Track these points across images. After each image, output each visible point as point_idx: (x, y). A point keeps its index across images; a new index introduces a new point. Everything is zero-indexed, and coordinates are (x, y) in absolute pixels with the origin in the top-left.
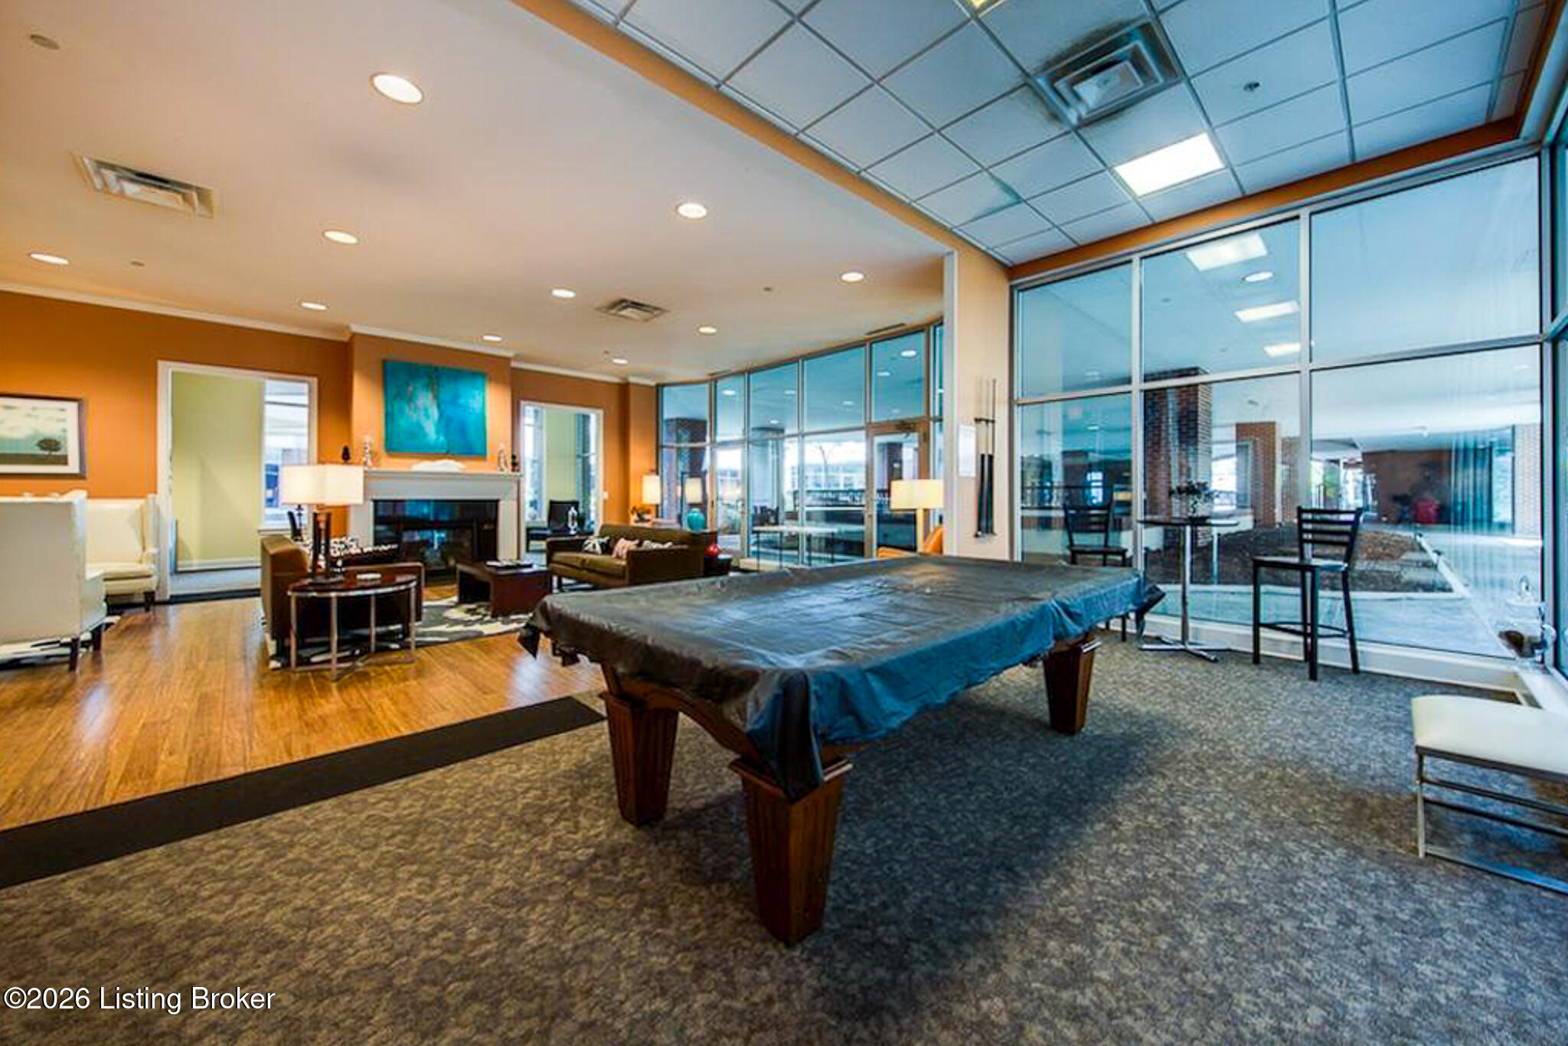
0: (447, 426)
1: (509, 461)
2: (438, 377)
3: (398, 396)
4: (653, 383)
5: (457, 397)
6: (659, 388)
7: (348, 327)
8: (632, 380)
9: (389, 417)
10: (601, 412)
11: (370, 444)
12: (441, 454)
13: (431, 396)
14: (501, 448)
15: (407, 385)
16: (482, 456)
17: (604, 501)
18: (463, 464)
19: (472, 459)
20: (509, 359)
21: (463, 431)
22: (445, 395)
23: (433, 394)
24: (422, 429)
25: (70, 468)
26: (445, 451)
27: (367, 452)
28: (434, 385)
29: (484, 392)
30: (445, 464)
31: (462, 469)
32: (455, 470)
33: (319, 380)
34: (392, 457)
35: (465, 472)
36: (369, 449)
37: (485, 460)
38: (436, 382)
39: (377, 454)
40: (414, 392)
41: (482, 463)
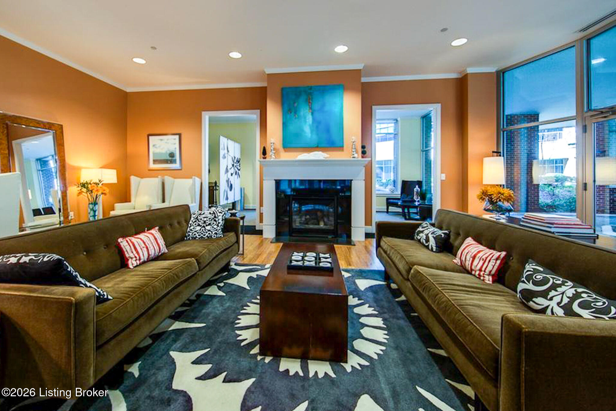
0: (317, 127)
1: (360, 150)
2: (310, 94)
3: (290, 111)
4: (492, 69)
5: (323, 105)
6: (500, 75)
7: (264, 72)
8: (470, 70)
9: (284, 125)
10: (438, 106)
11: (274, 143)
12: (315, 147)
13: (308, 108)
14: (353, 141)
15: (295, 103)
16: (341, 148)
17: (442, 181)
18: (328, 154)
19: (333, 151)
20: (360, 70)
21: (328, 130)
22: (316, 105)
23: (309, 106)
24: (303, 131)
25: (177, 166)
26: (316, 145)
27: (272, 149)
28: (309, 99)
29: (342, 98)
30: (315, 154)
31: (326, 158)
32: (322, 158)
33: (260, 111)
34: (285, 151)
35: (327, 159)
36: (273, 147)
37: (343, 150)
38: (311, 97)
39: (278, 150)
40: (298, 106)
41: (341, 153)
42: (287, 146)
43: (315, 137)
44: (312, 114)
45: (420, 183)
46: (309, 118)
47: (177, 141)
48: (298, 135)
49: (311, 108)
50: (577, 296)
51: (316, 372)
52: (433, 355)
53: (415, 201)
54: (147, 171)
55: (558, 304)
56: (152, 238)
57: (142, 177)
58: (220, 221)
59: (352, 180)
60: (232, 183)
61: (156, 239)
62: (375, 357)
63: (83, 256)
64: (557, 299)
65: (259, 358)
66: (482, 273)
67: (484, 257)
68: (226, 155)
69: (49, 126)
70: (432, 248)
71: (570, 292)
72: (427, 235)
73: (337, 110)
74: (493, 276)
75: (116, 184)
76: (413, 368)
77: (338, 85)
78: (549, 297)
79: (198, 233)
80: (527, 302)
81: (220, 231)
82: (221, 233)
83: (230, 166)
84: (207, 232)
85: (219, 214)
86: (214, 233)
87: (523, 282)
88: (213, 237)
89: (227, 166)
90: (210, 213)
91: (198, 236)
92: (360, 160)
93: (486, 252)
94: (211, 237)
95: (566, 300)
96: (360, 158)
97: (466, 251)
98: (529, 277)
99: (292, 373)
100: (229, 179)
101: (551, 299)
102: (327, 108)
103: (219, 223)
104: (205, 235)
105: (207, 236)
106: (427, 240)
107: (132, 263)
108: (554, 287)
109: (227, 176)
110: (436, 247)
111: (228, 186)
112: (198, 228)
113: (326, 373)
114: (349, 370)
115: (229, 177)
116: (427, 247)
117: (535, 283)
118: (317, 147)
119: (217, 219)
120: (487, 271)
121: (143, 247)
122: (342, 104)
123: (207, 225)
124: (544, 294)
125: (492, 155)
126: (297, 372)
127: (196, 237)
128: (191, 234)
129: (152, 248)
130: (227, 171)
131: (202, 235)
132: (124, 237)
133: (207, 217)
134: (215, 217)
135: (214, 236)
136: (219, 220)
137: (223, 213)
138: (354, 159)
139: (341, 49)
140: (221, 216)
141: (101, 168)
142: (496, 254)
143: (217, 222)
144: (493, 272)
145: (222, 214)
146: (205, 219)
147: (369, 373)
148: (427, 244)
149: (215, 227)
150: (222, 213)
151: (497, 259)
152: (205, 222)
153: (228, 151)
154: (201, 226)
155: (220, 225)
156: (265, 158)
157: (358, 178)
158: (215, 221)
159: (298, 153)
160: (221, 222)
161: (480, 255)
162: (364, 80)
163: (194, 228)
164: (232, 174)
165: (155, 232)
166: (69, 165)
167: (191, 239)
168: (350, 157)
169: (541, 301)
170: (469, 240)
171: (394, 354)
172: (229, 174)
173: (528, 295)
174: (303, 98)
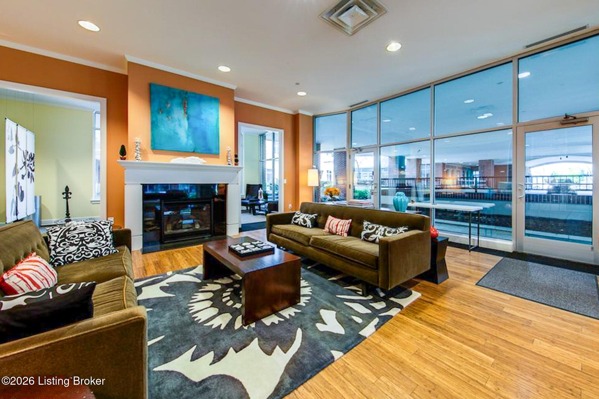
0: (194, 133)
1: (234, 158)
2: (187, 99)
3: (161, 110)
4: (311, 114)
5: (200, 113)
6: (315, 117)
7: (124, 58)
8: (301, 112)
9: (154, 125)
10: (282, 131)
11: (140, 143)
12: (192, 152)
13: (183, 112)
14: (229, 150)
15: (167, 103)
16: (216, 155)
17: (285, 184)
18: (204, 160)
19: (210, 157)
20: (233, 90)
21: (204, 137)
22: (192, 111)
23: (185, 110)
24: (176, 134)
26: (193, 151)
27: (137, 149)
29: (218, 111)
30: (192, 159)
31: (204, 163)
32: (199, 163)
33: (107, 101)
34: (155, 153)
35: (204, 165)
36: (139, 147)
37: (218, 157)
38: (186, 102)
40: (170, 107)
41: (217, 159)
42: (156, 148)
43: (191, 142)
44: (188, 119)
45: (260, 186)
46: (184, 123)
48: (173, 137)
49: (186, 113)
50: (385, 230)
51: (289, 315)
52: (331, 281)
53: (259, 200)
55: (380, 235)
58: (108, 234)
59: (227, 184)
60: (23, 189)
62: (310, 293)
64: (379, 233)
65: (246, 328)
66: (342, 233)
67: (342, 224)
68: (15, 148)
70: (309, 226)
71: (383, 229)
72: (303, 219)
74: (347, 233)
76: (329, 290)
78: (376, 233)
79: (74, 255)
80: (367, 238)
81: (111, 246)
82: (113, 248)
83: (20, 165)
84: (91, 251)
85: (103, 227)
86: (103, 249)
87: (365, 230)
88: (103, 254)
89: (16, 165)
90: (88, 227)
91: (75, 258)
93: (342, 222)
94: (101, 255)
95: (382, 233)
96: (234, 166)
97: (332, 223)
98: (367, 228)
99: (277, 323)
100: (19, 184)
101: (377, 234)
102: (203, 116)
103: (107, 237)
104: (89, 254)
105: (94, 256)
106: (305, 222)
108: (377, 229)
110: (312, 225)
111: (18, 193)
112: (73, 249)
113: (295, 312)
114: (304, 305)
115: (18, 180)
116: (306, 226)
117: (370, 229)
118: (194, 152)
119: (103, 233)
120: (345, 231)
121: (43, 280)
122: (218, 115)
123: (88, 243)
124: (374, 233)
126: (279, 321)
127: (73, 260)
128: (61, 258)
129: (50, 279)
130: (16, 172)
131: (83, 256)
133: (85, 233)
134: (98, 230)
135: (105, 254)
136: (105, 234)
137: (109, 225)
138: (229, 166)
139: (224, 69)
140: (108, 229)
142: (348, 221)
143: (104, 236)
144: (347, 231)
145: (108, 227)
146: (82, 235)
147: (314, 301)
148: (305, 224)
149: (103, 242)
150: (107, 225)
151: (348, 223)
152: (82, 239)
153: (17, 142)
154: (76, 245)
155: (108, 239)
156: (125, 159)
157: (233, 182)
158: (99, 235)
159: (172, 157)
160: (110, 236)
161: (340, 223)
162: (236, 99)
163: (64, 250)
164: (23, 177)
167: (62, 264)
168: (225, 164)
169: (374, 236)
170: (330, 218)
171: (317, 288)
172: (19, 176)
173: (367, 235)
174: (177, 101)
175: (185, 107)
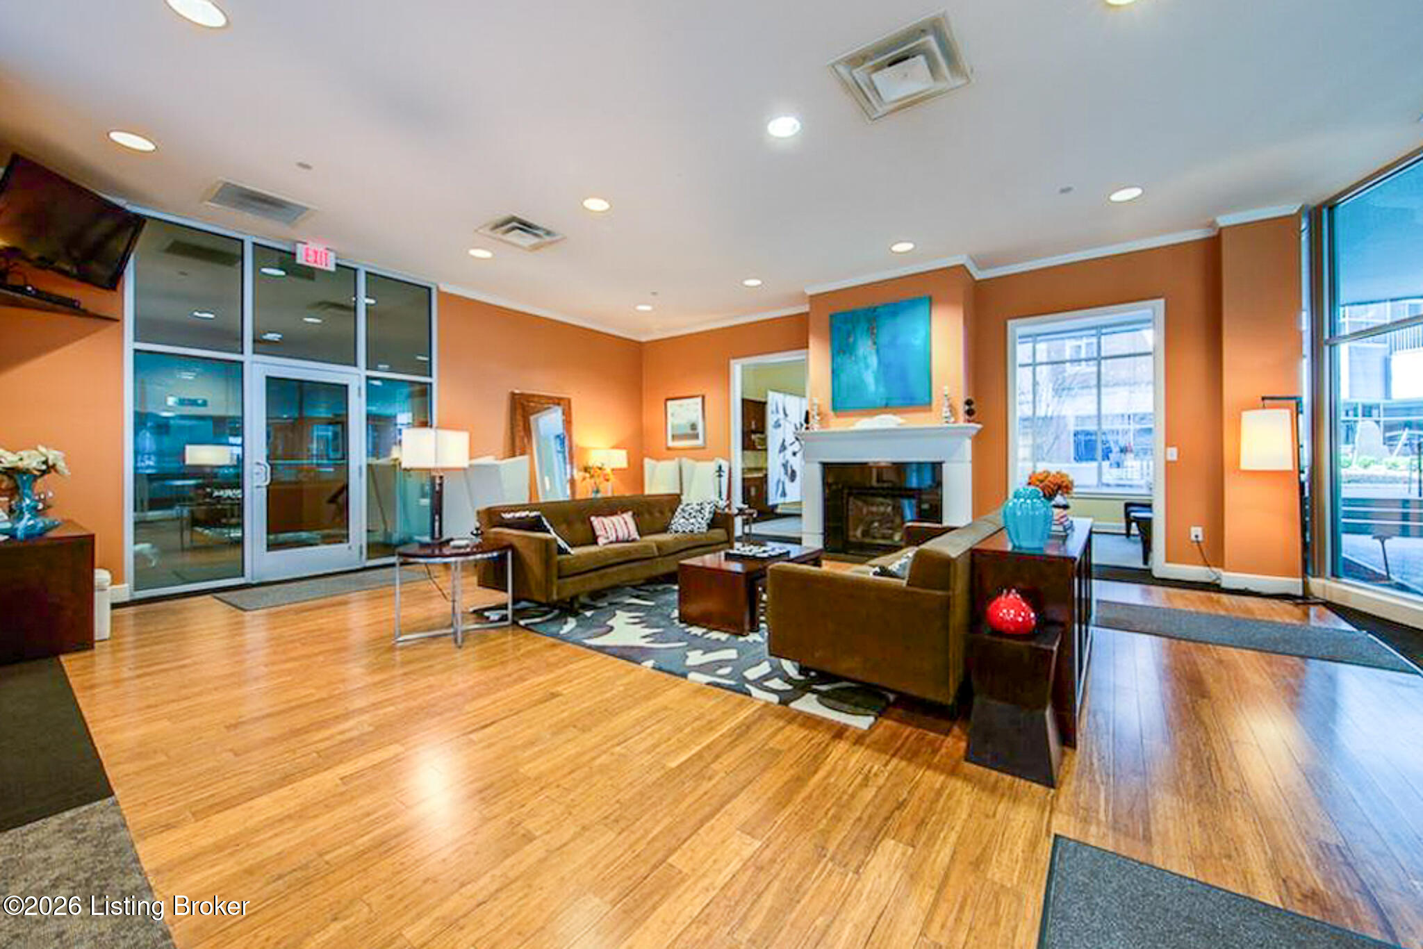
0: (885, 373)
1: (961, 408)
2: (875, 319)
3: (843, 349)
5: (896, 336)
8: (1224, 221)
11: (820, 405)
12: (880, 408)
13: (870, 343)
14: (946, 393)
15: (849, 336)
16: (927, 406)
17: (1168, 464)
18: (904, 418)
19: (914, 411)
20: (961, 266)
21: (903, 377)
22: (884, 338)
23: (873, 338)
24: (862, 381)
25: (699, 442)
26: (884, 404)
28: (873, 328)
29: (930, 319)
30: (882, 420)
31: (900, 424)
32: (892, 426)
34: (838, 417)
35: (902, 427)
36: (819, 410)
37: (930, 410)
38: (875, 324)
39: (826, 415)
40: (855, 342)
41: (928, 414)
42: (839, 408)
43: (882, 390)
44: (878, 351)
46: (873, 361)
47: (699, 407)
48: (858, 386)
49: (875, 343)
54: (664, 450)
56: (622, 522)
57: (658, 459)
58: (706, 513)
59: (940, 464)
60: (794, 468)
61: (626, 523)
63: (564, 527)
68: (782, 422)
69: (557, 401)
73: (918, 341)
75: (624, 469)
77: (920, 299)
79: (681, 526)
81: (704, 525)
82: (706, 527)
83: (790, 438)
84: (690, 526)
86: (697, 527)
88: (695, 531)
89: (784, 441)
92: (962, 428)
96: (962, 424)
100: (787, 462)
102: (901, 340)
105: (689, 530)
107: (601, 541)
109: (784, 456)
111: (786, 473)
115: (787, 457)
118: (887, 406)
119: (703, 511)
121: (614, 529)
122: (928, 329)
123: (691, 518)
125: (1261, 405)
127: (678, 530)
128: (674, 527)
130: (783, 448)
131: (684, 529)
132: (597, 516)
134: (702, 508)
135: (697, 531)
138: (948, 425)
140: (708, 508)
141: (613, 448)
143: (703, 515)
152: (690, 514)
153: (786, 415)
155: (705, 518)
157: (954, 459)
158: (701, 513)
159: (853, 419)
160: (707, 515)
163: (678, 521)
164: (794, 454)
165: (628, 517)
166: (577, 446)
167: (673, 532)
168: (942, 422)
172: (789, 452)
174: (863, 327)
175: (872, 334)
